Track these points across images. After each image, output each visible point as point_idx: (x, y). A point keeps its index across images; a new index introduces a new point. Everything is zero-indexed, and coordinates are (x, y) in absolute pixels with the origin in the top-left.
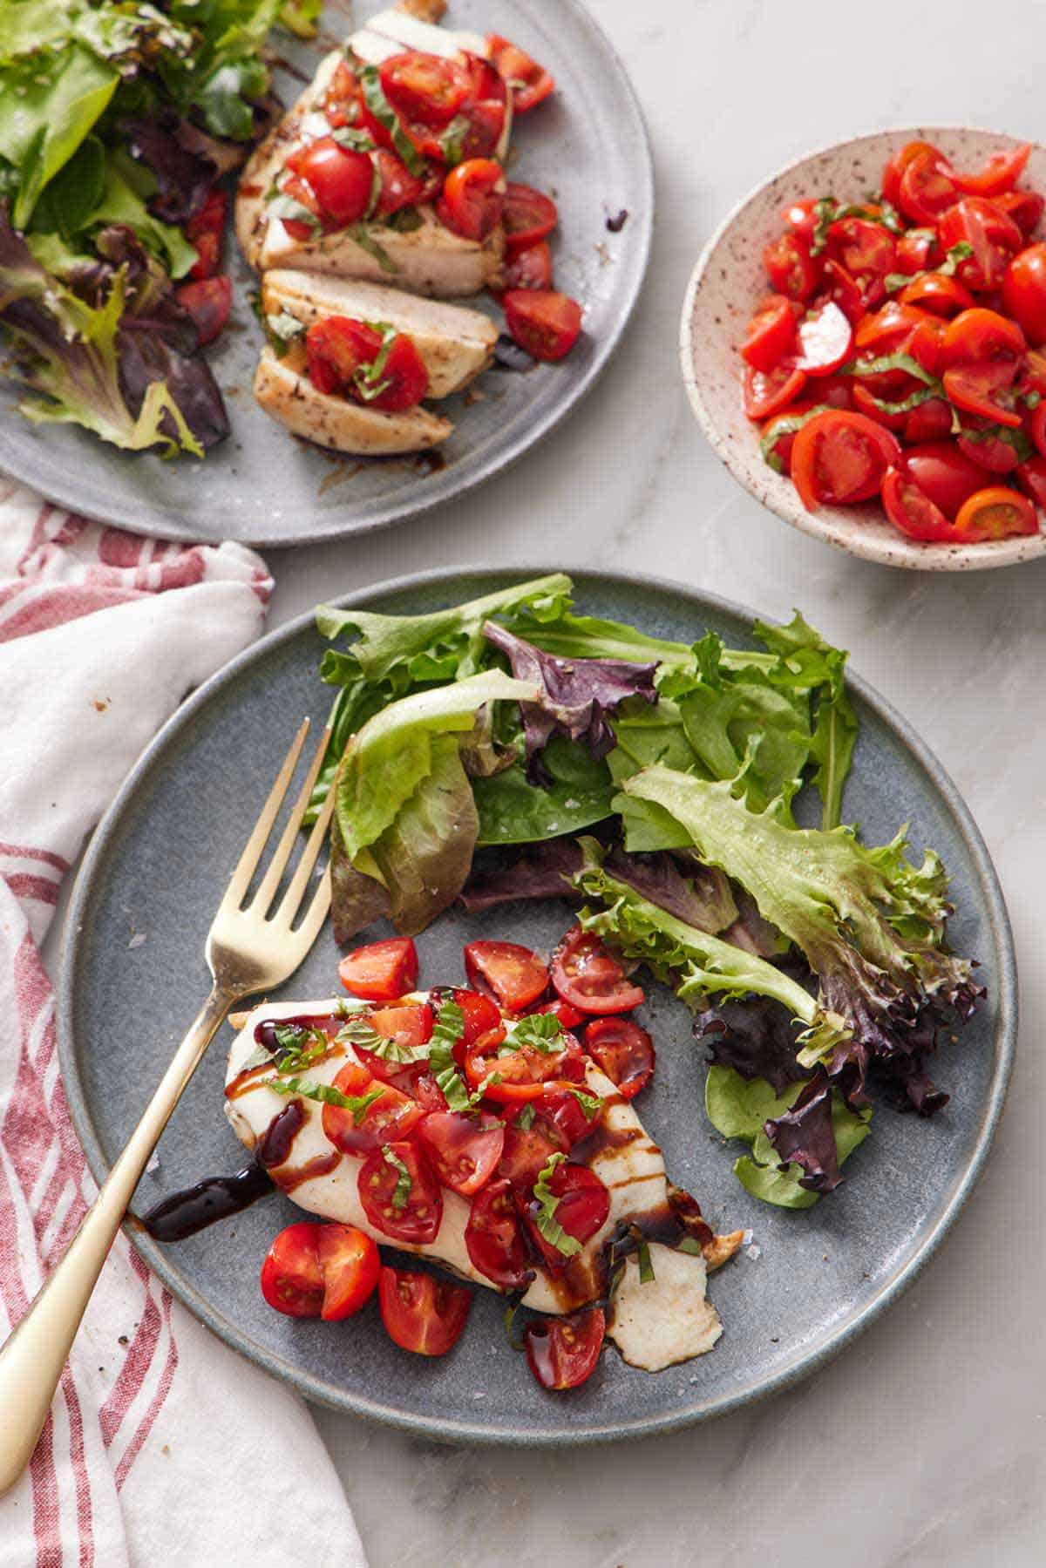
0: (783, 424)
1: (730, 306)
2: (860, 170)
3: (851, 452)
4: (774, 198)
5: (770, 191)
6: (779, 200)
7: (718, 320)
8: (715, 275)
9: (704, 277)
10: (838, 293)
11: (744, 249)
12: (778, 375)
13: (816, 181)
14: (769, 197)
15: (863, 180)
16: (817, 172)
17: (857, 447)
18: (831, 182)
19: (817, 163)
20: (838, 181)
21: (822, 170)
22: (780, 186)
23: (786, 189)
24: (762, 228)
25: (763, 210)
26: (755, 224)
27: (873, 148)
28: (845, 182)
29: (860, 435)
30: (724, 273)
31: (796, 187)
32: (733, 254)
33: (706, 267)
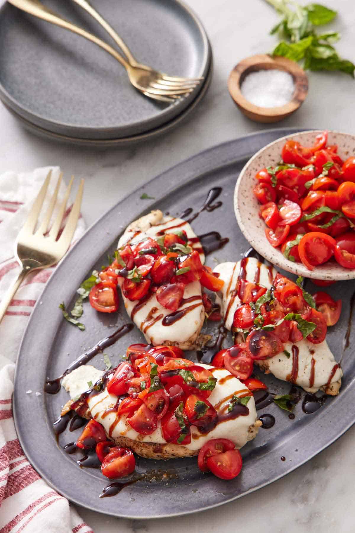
0: (289, 244)
1: (250, 214)
2: (272, 158)
3: (319, 245)
4: (249, 175)
5: (247, 173)
6: (250, 175)
7: (249, 219)
8: (242, 205)
9: (239, 206)
10: (287, 196)
11: (246, 194)
12: (279, 229)
13: (259, 165)
14: (247, 174)
15: (273, 160)
16: (259, 163)
17: (321, 243)
18: (264, 164)
19: (257, 159)
20: (266, 163)
21: (260, 161)
22: (249, 170)
23: (251, 170)
24: (249, 185)
25: (247, 180)
26: (246, 185)
27: (273, 149)
28: (268, 163)
29: (320, 239)
30: (244, 203)
31: (254, 169)
32: (244, 196)
33: (238, 203)
